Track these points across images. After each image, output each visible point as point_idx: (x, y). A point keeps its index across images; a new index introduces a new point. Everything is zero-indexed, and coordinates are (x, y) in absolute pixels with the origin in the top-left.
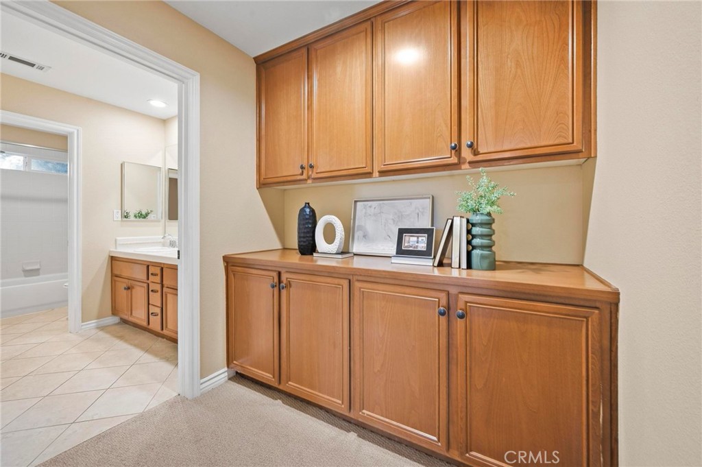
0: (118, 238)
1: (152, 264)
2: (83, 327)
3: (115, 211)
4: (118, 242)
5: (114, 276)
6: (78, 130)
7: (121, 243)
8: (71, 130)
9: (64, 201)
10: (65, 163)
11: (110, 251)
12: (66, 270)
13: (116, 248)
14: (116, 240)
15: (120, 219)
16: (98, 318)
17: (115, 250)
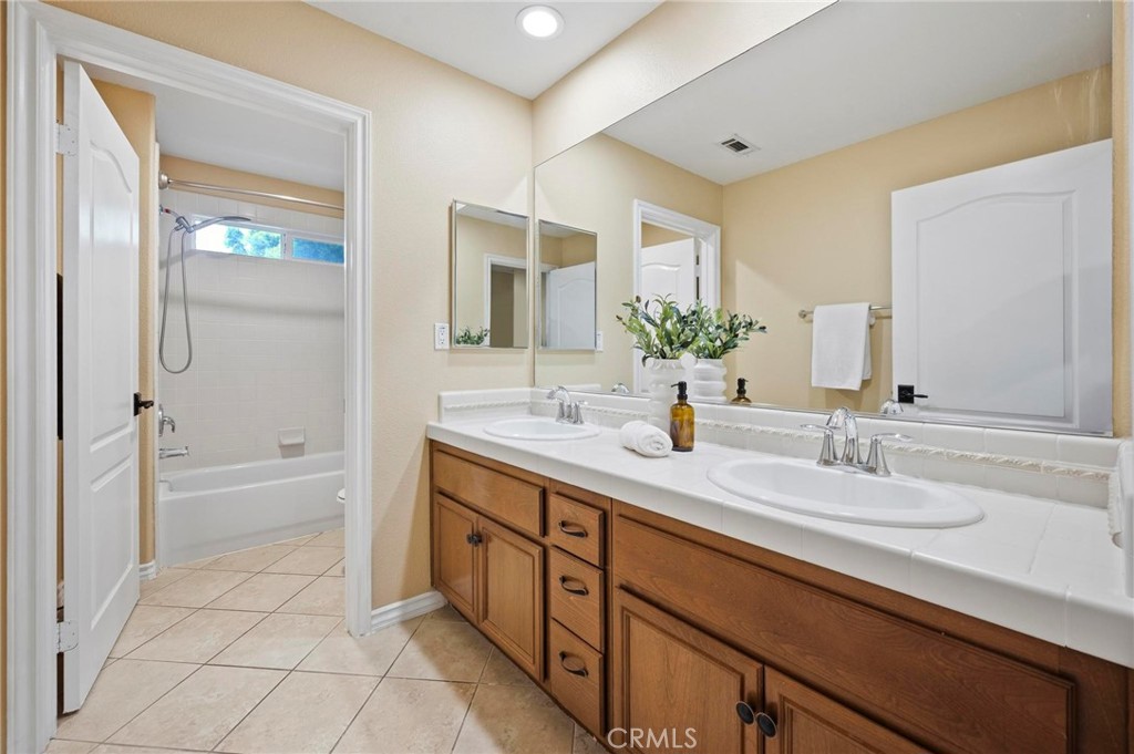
0: (444, 394)
1: (559, 488)
2: (375, 622)
3: (438, 325)
4: (445, 404)
5: (439, 495)
6: (364, 118)
7: (450, 406)
8: (350, 117)
9: (339, 315)
10: (339, 244)
11: (428, 427)
12: (340, 445)
13: (439, 420)
14: (439, 398)
15: (447, 346)
16: (405, 596)
17: (437, 425)
